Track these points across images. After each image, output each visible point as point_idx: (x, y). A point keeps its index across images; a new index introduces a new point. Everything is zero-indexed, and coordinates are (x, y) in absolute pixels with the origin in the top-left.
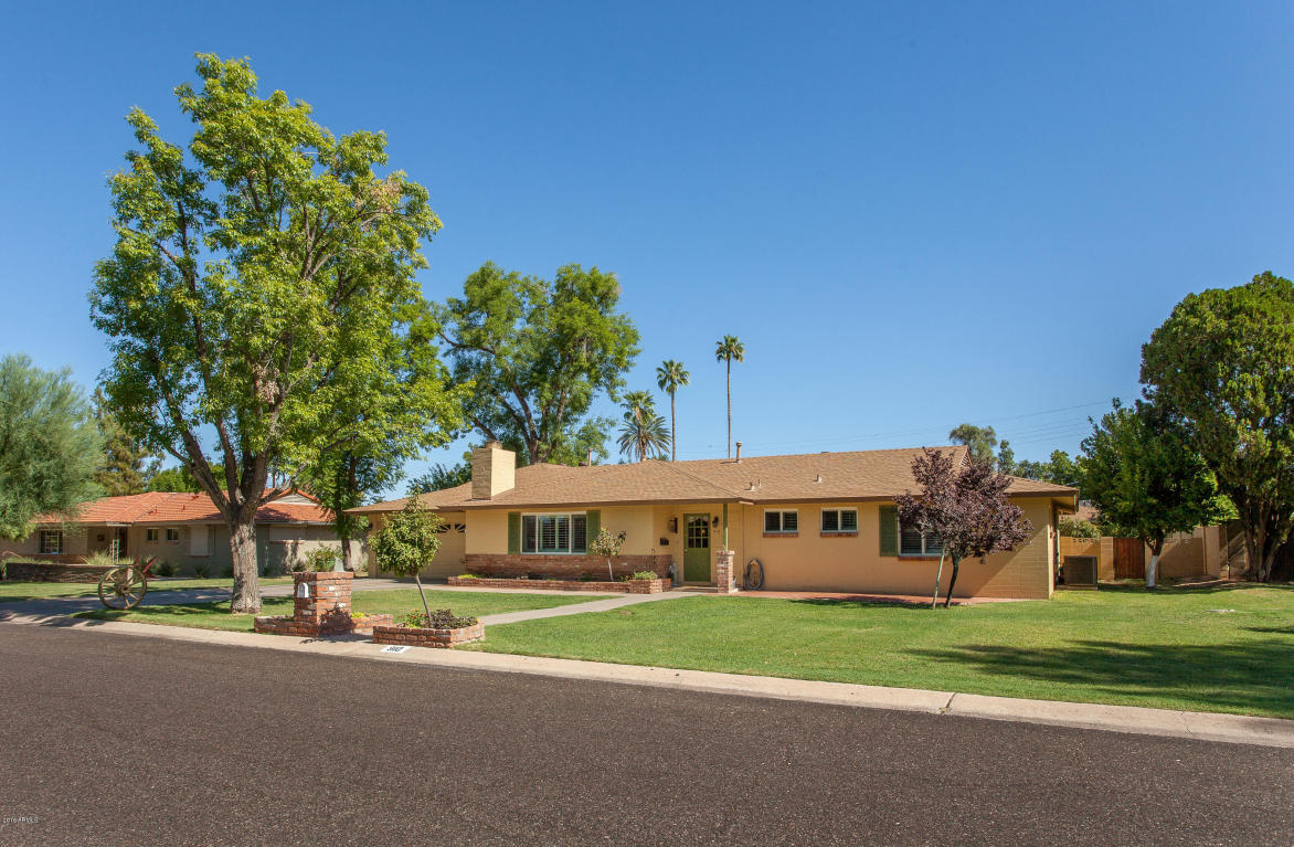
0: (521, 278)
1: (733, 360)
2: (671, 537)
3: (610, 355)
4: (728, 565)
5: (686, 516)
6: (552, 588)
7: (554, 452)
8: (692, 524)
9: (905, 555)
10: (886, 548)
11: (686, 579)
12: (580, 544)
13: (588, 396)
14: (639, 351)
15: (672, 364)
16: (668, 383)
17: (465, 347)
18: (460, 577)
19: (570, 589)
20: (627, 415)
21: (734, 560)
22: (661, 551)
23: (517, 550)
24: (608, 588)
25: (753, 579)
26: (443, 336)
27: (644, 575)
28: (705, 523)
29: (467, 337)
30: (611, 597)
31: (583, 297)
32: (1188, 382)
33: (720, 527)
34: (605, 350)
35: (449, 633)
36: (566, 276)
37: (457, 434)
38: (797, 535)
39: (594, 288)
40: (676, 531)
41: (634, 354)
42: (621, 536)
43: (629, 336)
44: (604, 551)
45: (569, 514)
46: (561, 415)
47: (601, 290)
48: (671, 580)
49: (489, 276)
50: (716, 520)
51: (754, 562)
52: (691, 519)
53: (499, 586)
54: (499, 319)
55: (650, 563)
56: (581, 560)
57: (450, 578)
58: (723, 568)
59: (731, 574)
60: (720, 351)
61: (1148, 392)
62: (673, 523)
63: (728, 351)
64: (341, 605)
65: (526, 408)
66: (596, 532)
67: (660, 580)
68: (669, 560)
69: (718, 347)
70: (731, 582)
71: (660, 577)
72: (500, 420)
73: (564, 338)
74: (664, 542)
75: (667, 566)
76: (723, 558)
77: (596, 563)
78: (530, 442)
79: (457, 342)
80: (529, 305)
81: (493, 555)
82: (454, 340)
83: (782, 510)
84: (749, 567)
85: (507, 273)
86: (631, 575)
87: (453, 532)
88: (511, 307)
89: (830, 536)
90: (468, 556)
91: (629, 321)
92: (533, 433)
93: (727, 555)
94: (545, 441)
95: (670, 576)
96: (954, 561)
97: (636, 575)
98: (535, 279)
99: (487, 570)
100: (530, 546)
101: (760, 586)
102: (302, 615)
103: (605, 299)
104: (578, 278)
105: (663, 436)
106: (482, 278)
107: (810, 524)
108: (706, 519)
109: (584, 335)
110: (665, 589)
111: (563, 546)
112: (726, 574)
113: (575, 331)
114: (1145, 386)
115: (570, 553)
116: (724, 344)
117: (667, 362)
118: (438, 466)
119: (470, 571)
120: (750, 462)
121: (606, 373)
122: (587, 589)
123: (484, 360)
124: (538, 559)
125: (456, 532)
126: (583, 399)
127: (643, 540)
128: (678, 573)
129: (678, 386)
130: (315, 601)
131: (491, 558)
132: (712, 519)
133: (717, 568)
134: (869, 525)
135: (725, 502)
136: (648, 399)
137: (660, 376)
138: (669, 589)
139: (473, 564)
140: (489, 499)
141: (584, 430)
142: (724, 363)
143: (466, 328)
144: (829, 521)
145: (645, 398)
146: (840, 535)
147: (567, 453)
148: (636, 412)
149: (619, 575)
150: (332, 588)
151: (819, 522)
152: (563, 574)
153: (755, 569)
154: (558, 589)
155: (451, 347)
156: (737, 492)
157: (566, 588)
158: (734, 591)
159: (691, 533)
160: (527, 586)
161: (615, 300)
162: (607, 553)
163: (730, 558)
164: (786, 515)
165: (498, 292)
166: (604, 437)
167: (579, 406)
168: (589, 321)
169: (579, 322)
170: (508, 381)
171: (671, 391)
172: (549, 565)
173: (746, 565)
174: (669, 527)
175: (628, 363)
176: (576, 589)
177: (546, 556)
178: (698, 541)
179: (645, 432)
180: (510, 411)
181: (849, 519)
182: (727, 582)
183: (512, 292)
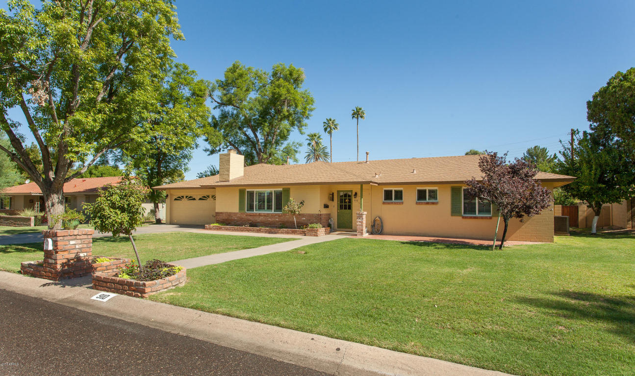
0: (254, 70)
1: (360, 118)
2: (330, 203)
3: (299, 109)
4: (362, 221)
5: (338, 192)
6: (262, 232)
7: (270, 159)
8: (342, 196)
9: (465, 215)
10: (455, 211)
11: (338, 228)
12: (279, 207)
13: (288, 131)
14: (314, 109)
15: (330, 120)
16: (328, 129)
17: (224, 104)
18: (212, 225)
19: (272, 233)
20: (309, 144)
21: (366, 217)
22: (324, 211)
23: (244, 209)
24: (294, 233)
25: (376, 228)
26: (213, 99)
27: (314, 225)
28: (349, 196)
29: (225, 98)
30: (294, 239)
31: (286, 79)
32: (624, 118)
33: (358, 198)
34: (296, 107)
35: (144, 285)
36: (277, 69)
37: (220, 149)
38: (402, 203)
39: (291, 74)
40: (333, 200)
41: (311, 110)
42: (301, 203)
43: (308, 101)
44: (292, 211)
45: (273, 190)
46: (274, 140)
47: (295, 76)
48: (330, 228)
49: (237, 68)
50: (356, 194)
51: (378, 218)
52: (342, 194)
53: (233, 230)
54: (241, 90)
55: (318, 218)
56: (279, 216)
57: (206, 225)
58: (360, 222)
59: (364, 225)
60: (354, 114)
61: (593, 127)
62: (331, 196)
63: (357, 114)
64: (82, 255)
65: (256, 136)
66: (288, 200)
67: (324, 228)
68: (329, 216)
69: (352, 112)
70: (365, 230)
71: (324, 227)
72: (243, 143)
73: (275, 100)
74: (326, 206)
75: (327, 220)
76: (360, 216)
77: (288, 218)
78: (258, 154)
79: (220, 102)
80: (258, 84)
81: (230, 213)
82: (219, 101)
83: (393, 189)
84: (375, 221)
85: (247, 67)
86: (307, 225)
87: (210, 200)
88: (249, 85)
89: (422, 204)
90: (217, 213)
91: (308, 93)
92: (260, 149)
93: (362, 214)
94: (266, 153)
95: (329, 225)
96: (505, 220)
97: (310, 225)
98: (261, 71)
99: (227, 221)
100: (251, 208)
101: (381, 232)
102: (48, 263)
103: (297, 81)
104: (283, 70)
105: (326, 155)
106: (234, 69)
107: (410, 197)
108: (350, 194)
109: (286, 98)
110: (327, 233)
111: (269, 208)
112: (362, 225)
113: (281, 96)
114: (591, 123)
115: (273, 212)
116: (356, 111)
117: (328, 119)
118: (212, 166)
119: (218, 222)
120: (374, 163)
121: (297, 120)
122: (282, 233)
123: (235, 112)
124: (255, 215)
125: (212, 199)
126: (286, 131)
127: (314, 205)
128: (334, 224)
129: (333, 131)
130: (57, 252)
131: (230, 214)
132: (354, 193)
133: (356, 222)
134: (445, 198)
135: (362, 184)
136: (319, 137)
137: (325, 125)
138: (329, 233)
139: (220, 218)
140: (228, 181)
141: (286, 148)
142: (355, 119)
143: (225, 95)
144: (421, 195)
145: (317, 136)
146: (428, 203)
147: (277, 160)
148: (313, 143)
149: (300, 225)
150: (72, 242)
151: (415, 196)
152: (269, 224)
153: (378, 222)
154: (266, 232)
155: (217, 105)
156: (368, 178)
157: (270, 232)
158: (366, 235)
159: (341, 202)
160: (248, 231)
161: (302, 81)
162: (293, 212)
163: (364, 217)
164: (396, 191)
165: (241, 76)
166: (296, 152)
167: (284, 137)
168: (288, 91)
169: (283, 91)
170: (247, 122)
171: (330, 133)
172: (262, 218)
173: (373, 221)
174: (329, 198)
175: (309, 114)
176: (275, 233)
177: (259, 214)
178: (345, 206)
179: (317, 153)
180: (248, 138)
181: (433, 194)
182: (362, 230)
183: (250, 77)
